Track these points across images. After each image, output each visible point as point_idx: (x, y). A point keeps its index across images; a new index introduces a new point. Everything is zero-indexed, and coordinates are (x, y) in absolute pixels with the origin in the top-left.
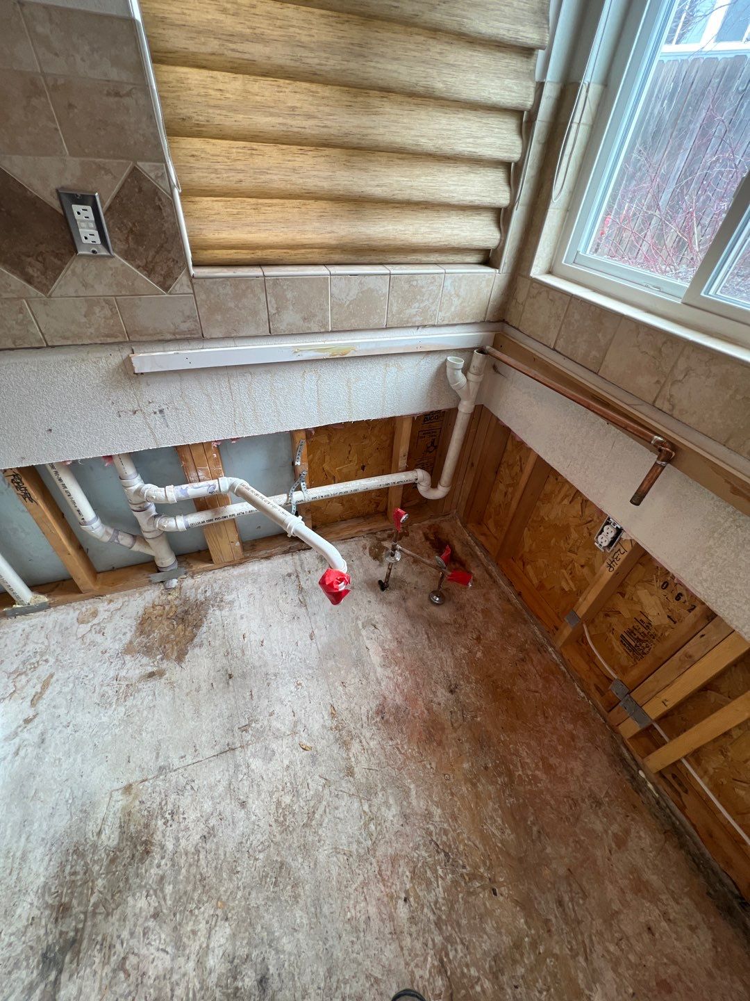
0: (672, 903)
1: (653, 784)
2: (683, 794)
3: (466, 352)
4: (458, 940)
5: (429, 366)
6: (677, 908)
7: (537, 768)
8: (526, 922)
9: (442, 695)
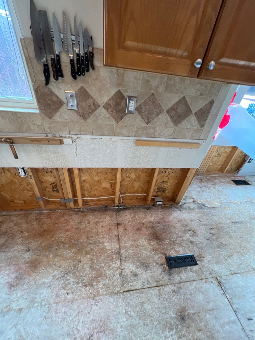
0: (101, 219)
1: (84, 208)
2: (89, 204)
4: (83, 278)
6: (102, 219)
7: (65, 233)
8: (89, 255)
9: (27, 255)
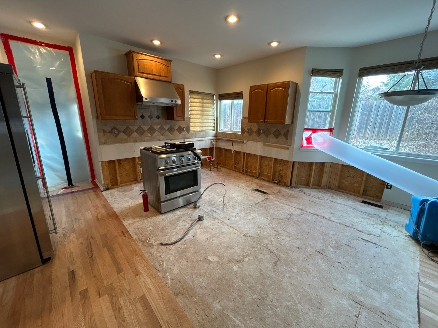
3: (213, 140)
5: (210, 141)
